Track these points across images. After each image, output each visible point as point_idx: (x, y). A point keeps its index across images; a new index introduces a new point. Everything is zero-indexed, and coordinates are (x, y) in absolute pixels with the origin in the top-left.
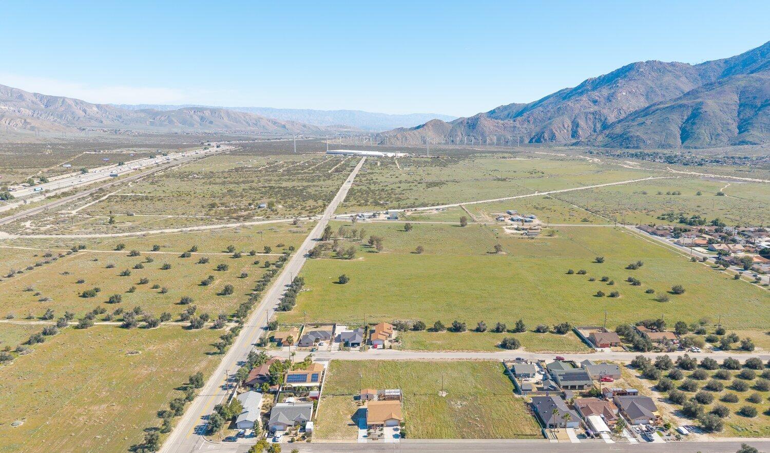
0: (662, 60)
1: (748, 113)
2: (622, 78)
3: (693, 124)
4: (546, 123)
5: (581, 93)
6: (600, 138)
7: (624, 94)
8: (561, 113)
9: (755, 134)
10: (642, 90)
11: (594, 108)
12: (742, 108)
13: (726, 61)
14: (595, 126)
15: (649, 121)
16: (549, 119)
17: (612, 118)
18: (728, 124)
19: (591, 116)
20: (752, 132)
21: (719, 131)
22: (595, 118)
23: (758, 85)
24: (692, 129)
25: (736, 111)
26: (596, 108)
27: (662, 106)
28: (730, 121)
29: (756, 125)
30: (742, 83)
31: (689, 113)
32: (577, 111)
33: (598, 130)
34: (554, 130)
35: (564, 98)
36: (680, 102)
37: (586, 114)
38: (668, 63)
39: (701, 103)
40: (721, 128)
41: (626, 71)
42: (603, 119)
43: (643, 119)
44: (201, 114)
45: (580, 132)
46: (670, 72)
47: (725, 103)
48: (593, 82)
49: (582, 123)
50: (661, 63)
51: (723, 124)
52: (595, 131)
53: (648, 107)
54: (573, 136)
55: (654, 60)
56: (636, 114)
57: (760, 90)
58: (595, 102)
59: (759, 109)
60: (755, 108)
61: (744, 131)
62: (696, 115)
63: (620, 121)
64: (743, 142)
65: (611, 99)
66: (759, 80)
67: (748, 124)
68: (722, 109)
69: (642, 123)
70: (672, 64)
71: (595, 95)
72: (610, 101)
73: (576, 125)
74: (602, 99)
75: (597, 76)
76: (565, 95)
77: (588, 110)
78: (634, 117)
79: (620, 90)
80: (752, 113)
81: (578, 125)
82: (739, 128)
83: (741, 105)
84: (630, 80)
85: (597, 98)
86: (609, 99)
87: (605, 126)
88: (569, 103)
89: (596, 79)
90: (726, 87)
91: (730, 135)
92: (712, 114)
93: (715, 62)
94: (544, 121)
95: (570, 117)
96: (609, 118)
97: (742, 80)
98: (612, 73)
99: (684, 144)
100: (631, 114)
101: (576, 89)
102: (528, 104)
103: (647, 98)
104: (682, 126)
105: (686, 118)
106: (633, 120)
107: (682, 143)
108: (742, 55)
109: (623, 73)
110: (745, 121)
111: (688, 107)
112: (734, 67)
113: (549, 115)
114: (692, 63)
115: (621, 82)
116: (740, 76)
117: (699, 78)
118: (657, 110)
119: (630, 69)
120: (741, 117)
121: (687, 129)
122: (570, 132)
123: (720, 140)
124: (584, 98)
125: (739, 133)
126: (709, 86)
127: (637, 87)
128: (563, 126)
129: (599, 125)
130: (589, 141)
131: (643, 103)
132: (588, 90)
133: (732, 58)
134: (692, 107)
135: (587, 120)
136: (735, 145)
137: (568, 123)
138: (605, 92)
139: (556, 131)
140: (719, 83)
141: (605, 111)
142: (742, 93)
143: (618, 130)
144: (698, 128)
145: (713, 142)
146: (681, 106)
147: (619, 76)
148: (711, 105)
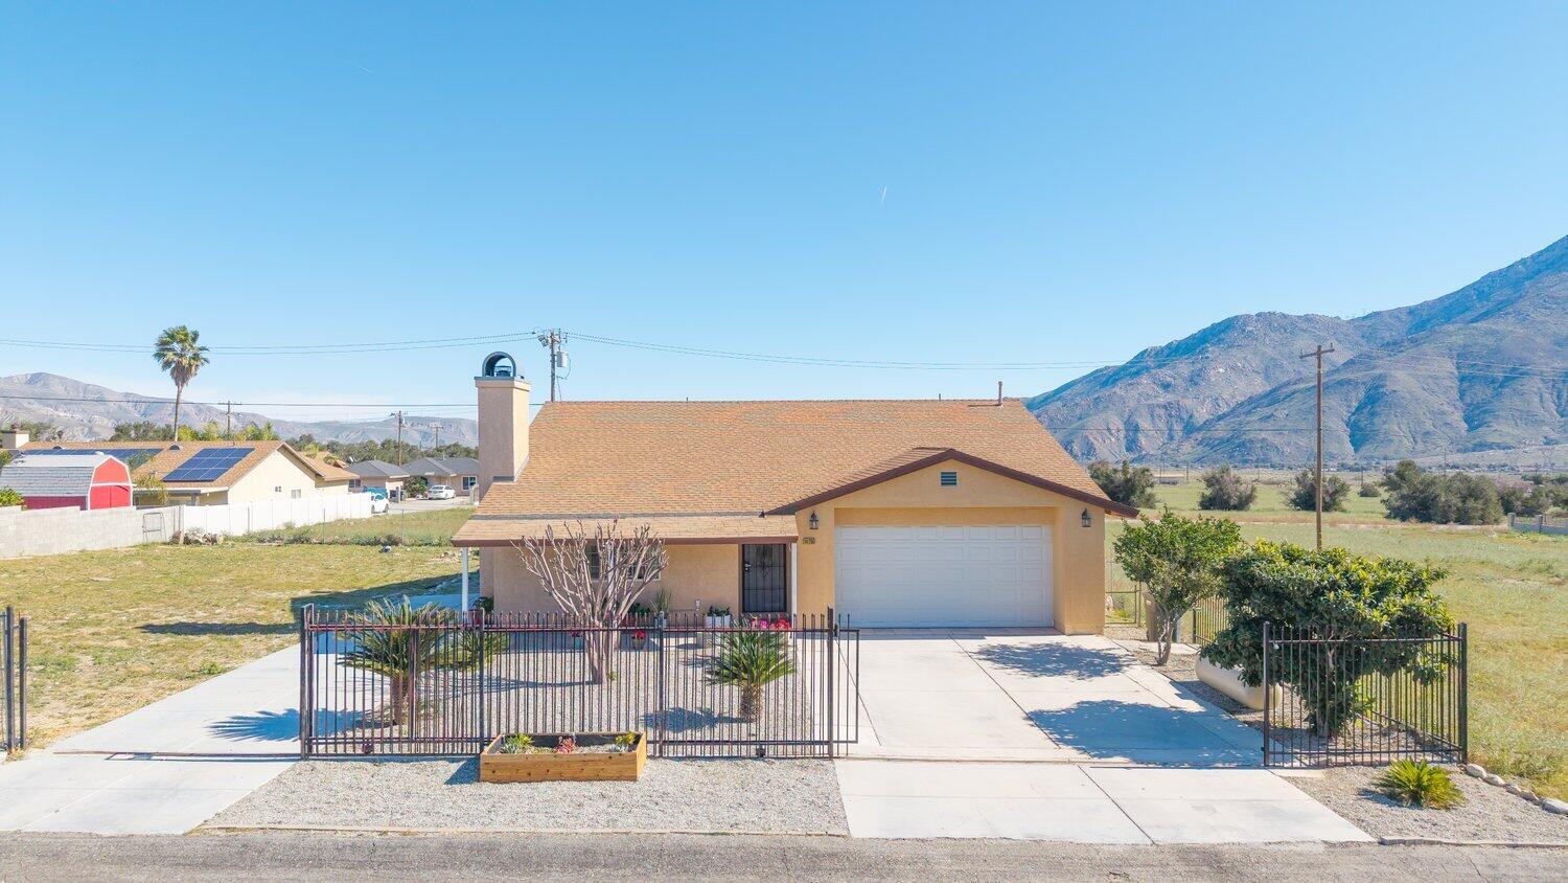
0: (1286, 312)
1: (1481, 393)
2: (1213, 345)
3: (1373, 414)
4: (1074, 426)
5: (1138, 373)
6: (1187, 447)
7: (1221, 370)
8: (1101, 407)
9: (1501, 429)
10: (1256, 363)
11: (1164, 398)
12: (1466, 384)
13: (1411, 311)
14: (1170, 430)
15: (1281, 412)
16: (1080, 419)
17: (1202, 414)
18: (1444, 413)
19: (1162, 412)
20: (1495, 427)
21: (1429, 426)
22: (1170, 415)
23: (1490, 341)
24: (1372, 423)
25: (1456, 390)
26: (1170, 397)
27: (1302, 386)
28: (1445, 408)
29: (1502, 414)
30: (1458, 340)
31: (1362, 395)
32: (1132, 404)
33: (1177, 437)
34: (1091, 438)
35: (1104, 384)
36: (1337, 377)
37: (1151, 409)
38: (1299, 317)
39: (1381, 377)
40: (1431, 422)
41: (1220, 332)
42: (1185, 416)
43: (1268, 411)
44: (425, 428)
45: (1143, 441)
46: (1305, 331)
47: (1430, 376)
48: (1156, 354)
49: (1144, 423)
50: (1285, 316)
51: (1432, 412)
52: (1171, 438)
53: (1275, 390)
54: (1129, 449)
55: (1272, 310)
56: (1253, 403)
57: (1498, 351)
58: (1166, 386)
59: (1502, 386)
60: (1493, 382)
61: (1480, 426)
62: (1374, 398)
63: (1220, 418)
64: (1482, 446)
65: (1196, 379)
66: (1493, 333)
67: (1485, 412)
68: (1426, 386)
69: (1269, 417)
70: (1308, 319)
71: (1166, 374)
72: (1196, 384)
73: (1133, 429)
74: (1179, 381)
75: (1164, 345)
76: (1106, 379)
77: (1155, 402)
78: (1245, 410)
79: (1213, 364)
80: (1489, 391)
81: (1137, 429)
82: (1468, 420)
83: (1462, 379)
84: (1230, 347)
85: (1169, 379)
86: (1193, 380)
87: (1190, 429)
88: (1117, 389)
89: (1162, 350)
90: (1427, 348)
91: (1452, 434)
92: (1408, 396)
93: (1391, 313)
94: (1071, 423)
95: (1121, 415)
96: (1196, 415)
97: (1456, 334)
98: (1193, 337)
99: (1360, 454)
100: (1242, 404)
101: (1124, 368)
102: (1034, 399)
103: (1267, 377)
104: (1350, 420)
105: (1355, 404)
106: (1249, 413)
107: (1356, 450)
108: (1441, 300)
109: (1214, 335)
110: (1478, 408)
111: (1357, 383)
112: (1429, 320)
113: (1078, 412)
114: (1344, 318)
115: (1212, 350)
116: (1451, 328)
117: (1363, 341)
118: (1294, 393)
119: (1227, 327)
120: (1468, 400)
121: (1362, 424)
122: (1123, 442)
123: (1433, 443)
124: (1145, 380)
125: (1468, 431)
126: (1393, 346)
127: (1245, 358)
128: (1109, 430)
129: (1178, 427)
130: (1165, 453)
131: (1259, 386)
132: (1148, 369)
133: (1421, 305)
134: (1364, 383)
135: (1153, 419)
136: (1466, 450)
137: (1117, 423)
138: (1184, 368)
139: (1095, 439)
140: (1411, 341)
141: (1188, 403)
142: (1462, 355)
143: (1221, 431)
144: (1385, 423)
145: (1420, 447)
146: (1341, 383)
147: (1206, 342)
148: (1402, 378)
